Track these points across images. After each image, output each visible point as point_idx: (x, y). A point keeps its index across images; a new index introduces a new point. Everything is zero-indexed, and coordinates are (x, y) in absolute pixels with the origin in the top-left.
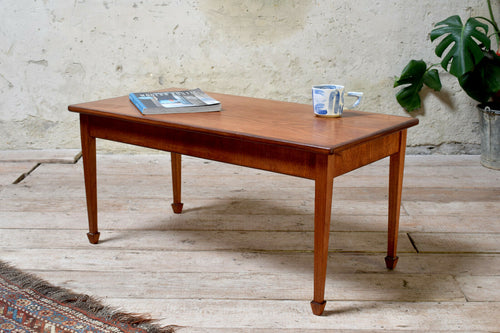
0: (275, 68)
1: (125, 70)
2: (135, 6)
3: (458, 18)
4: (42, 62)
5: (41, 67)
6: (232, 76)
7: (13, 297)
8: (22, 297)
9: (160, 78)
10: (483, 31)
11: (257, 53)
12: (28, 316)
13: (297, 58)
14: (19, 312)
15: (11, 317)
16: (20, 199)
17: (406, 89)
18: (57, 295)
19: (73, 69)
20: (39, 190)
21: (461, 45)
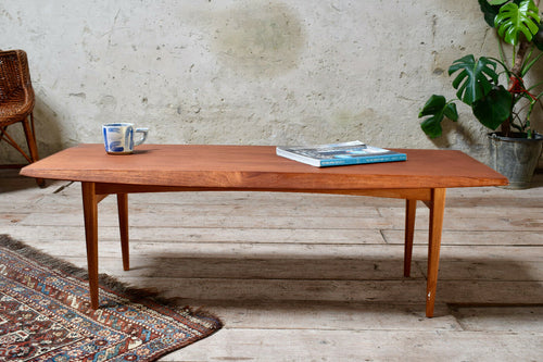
0: (274, 101)
1: (150, 101)
2: (158, 48)
3: (472, 57)
4: (81, 95)
5: (80, 98)
6: (239, 107)
7: (43, 276)
8: (51, 275)
9: (179, 109)
10: (492, 68)
11: (259, 88)
12: (54, 290)
13: (293, 92)
14: (47, 286)
15: (40, 290)
16: (58, 204)
17: (430, 119)
18: (80, 274)
19: (107, 100)
20: (74, 198)
21: (473, 78)
